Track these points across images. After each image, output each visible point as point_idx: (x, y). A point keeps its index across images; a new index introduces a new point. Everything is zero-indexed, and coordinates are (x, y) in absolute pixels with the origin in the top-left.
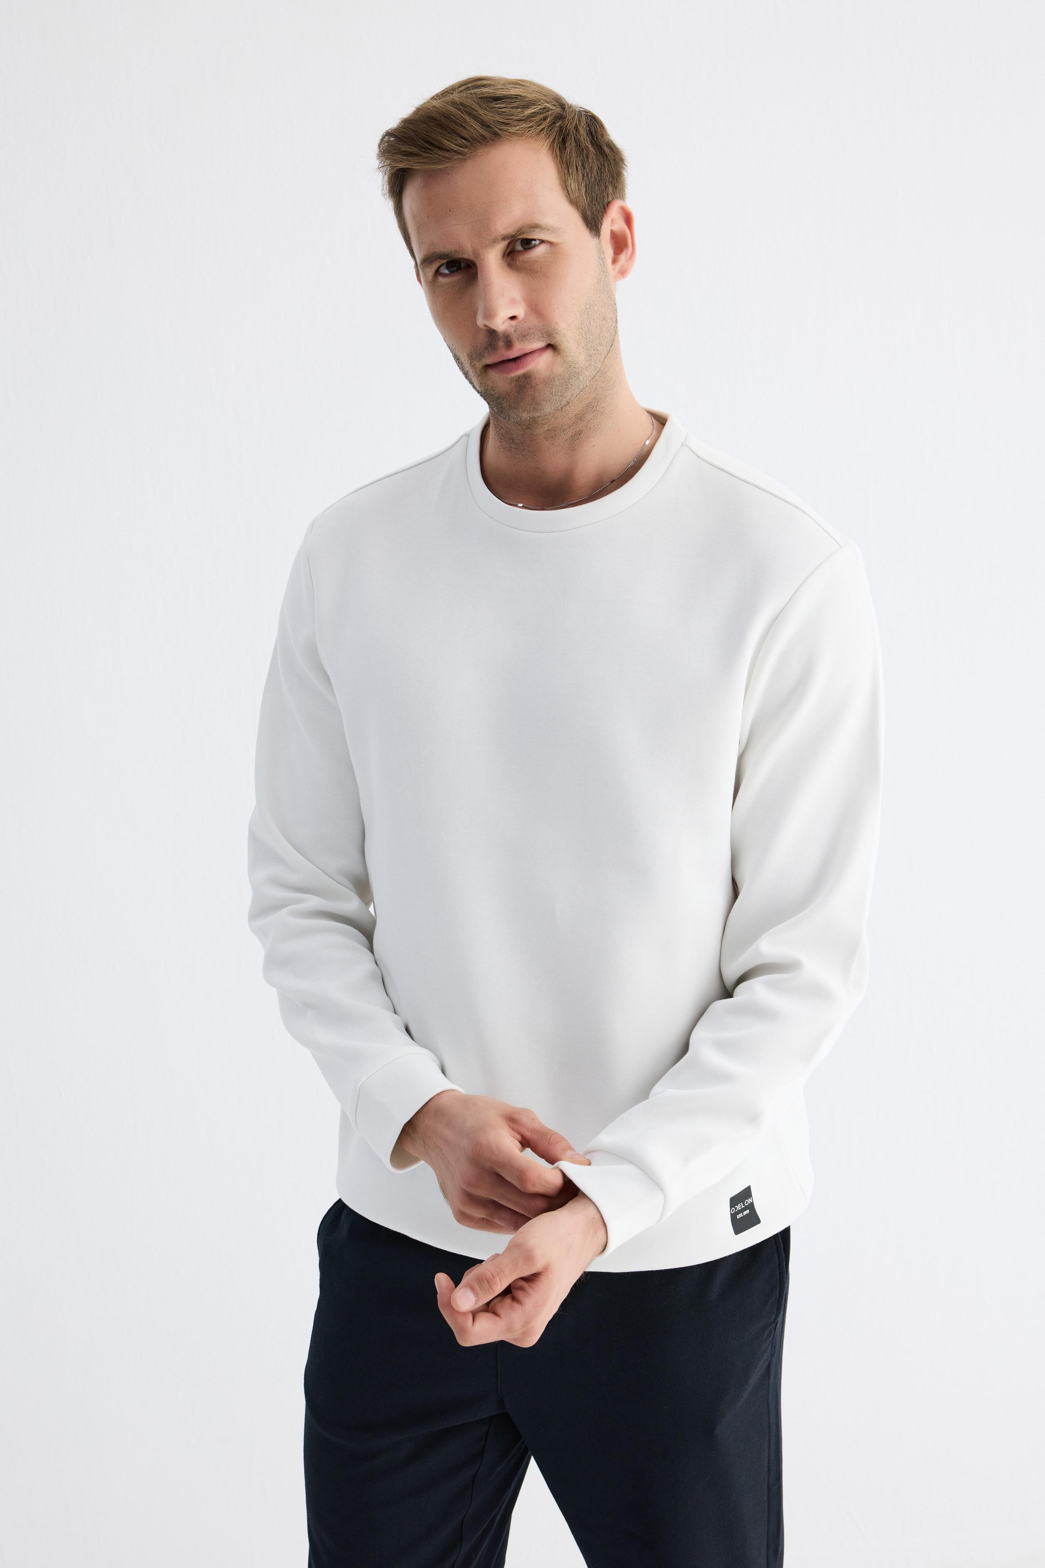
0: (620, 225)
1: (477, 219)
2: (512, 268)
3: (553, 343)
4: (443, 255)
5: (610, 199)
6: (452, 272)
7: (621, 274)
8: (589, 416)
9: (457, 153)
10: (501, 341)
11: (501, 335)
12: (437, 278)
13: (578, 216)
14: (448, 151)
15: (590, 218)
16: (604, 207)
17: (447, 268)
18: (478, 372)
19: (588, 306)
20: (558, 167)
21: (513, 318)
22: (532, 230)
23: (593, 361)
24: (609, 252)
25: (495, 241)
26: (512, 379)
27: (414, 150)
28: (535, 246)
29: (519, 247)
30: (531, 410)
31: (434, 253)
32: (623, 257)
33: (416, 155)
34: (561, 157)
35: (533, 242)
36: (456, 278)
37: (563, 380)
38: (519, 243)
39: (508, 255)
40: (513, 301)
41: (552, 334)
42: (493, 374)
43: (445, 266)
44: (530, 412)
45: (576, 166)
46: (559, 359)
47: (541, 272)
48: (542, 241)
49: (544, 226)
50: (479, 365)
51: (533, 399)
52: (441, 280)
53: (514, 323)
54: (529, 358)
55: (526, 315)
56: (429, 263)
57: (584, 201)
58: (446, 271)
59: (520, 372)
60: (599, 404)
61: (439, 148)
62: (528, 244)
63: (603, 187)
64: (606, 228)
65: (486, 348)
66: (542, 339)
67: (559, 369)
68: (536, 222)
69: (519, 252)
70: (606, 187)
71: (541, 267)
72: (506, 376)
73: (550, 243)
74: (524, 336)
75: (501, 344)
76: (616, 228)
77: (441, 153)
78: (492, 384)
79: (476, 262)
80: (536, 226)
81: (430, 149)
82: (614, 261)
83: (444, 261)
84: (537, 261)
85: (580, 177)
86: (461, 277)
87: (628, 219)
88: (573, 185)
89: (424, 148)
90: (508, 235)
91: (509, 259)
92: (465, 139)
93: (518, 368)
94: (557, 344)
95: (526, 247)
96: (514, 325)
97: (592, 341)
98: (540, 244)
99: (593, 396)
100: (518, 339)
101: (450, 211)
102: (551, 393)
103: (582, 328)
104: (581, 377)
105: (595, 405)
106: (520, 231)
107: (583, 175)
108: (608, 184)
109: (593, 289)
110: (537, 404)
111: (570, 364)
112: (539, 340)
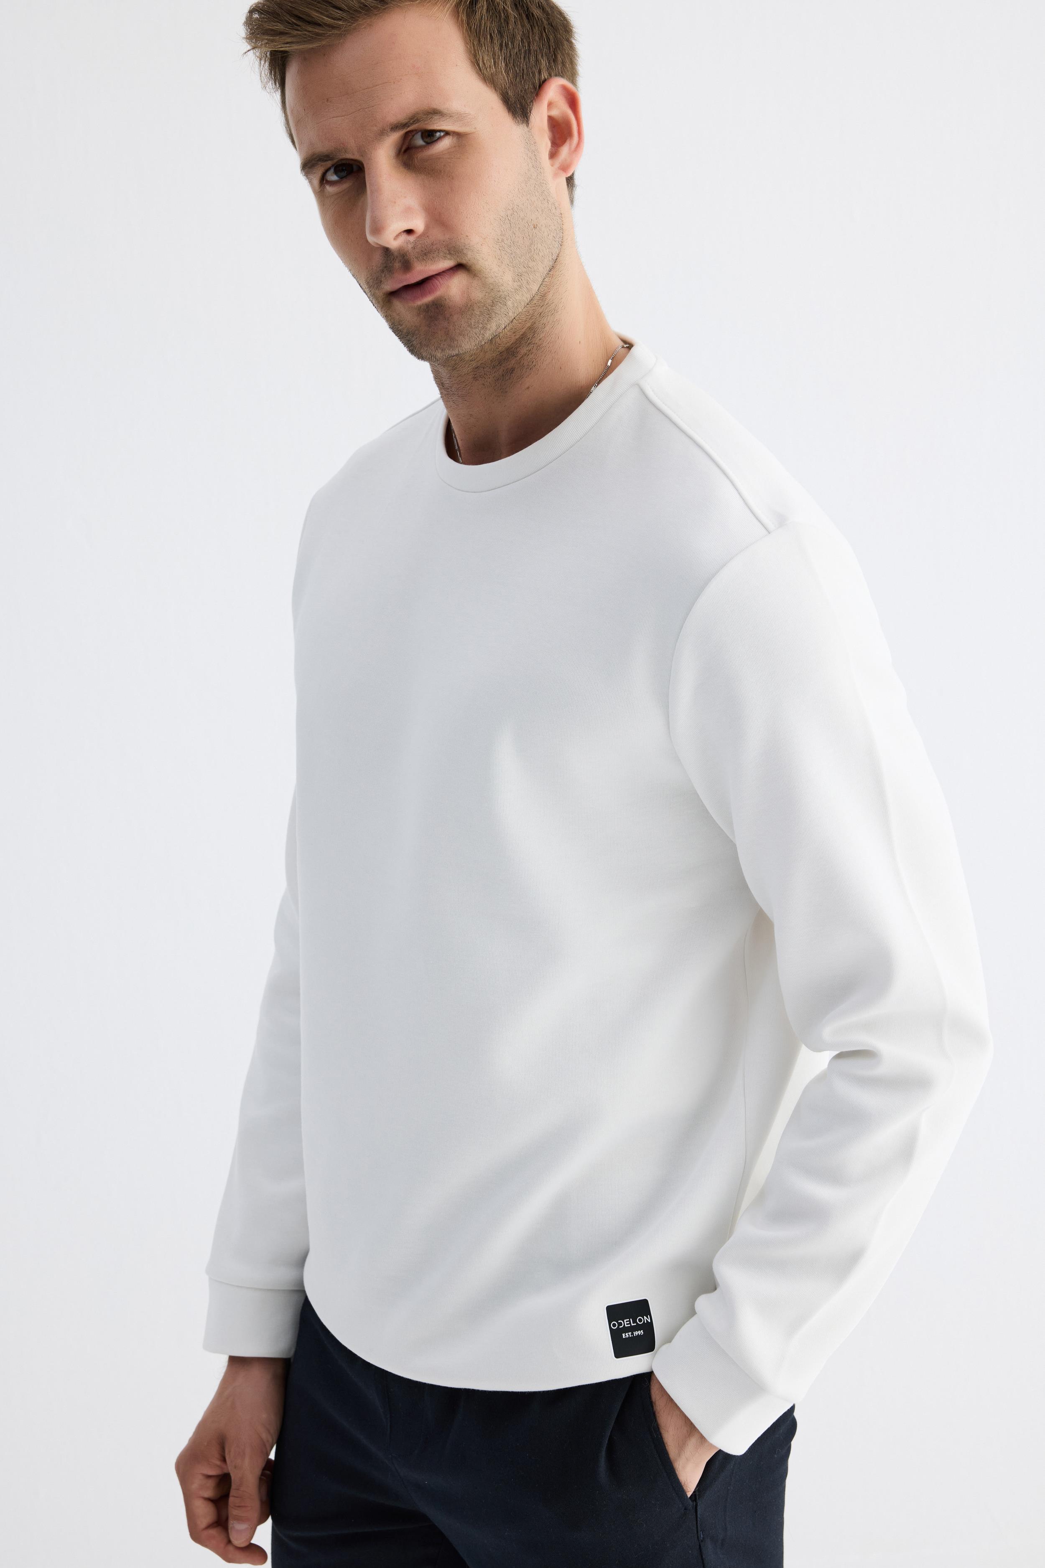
0: (562, 109)
1: (359, 108)
2: (409, 169)
3: (464, 262)
4: (323, 156)
5: (544, 75)
6: (341, 178)
7: (563, 170)
8: (523, 350)
9: (332, 27)
10: (397, 261)
11: (396, 254)
12: (325, 187)
13: (497, 98)
14: (320, 25)
15: (512, 100)
16: (535, 88)
17: (336, 172)
18: (381, 303)
19: (509, 212)
20: (466, 37)
21: (409, 232)
22: (430, 116)
23: (525, 282)
24: (545, 144)
25: (382, 134)
26: (419, 308)
27: (280, 27)
28: (440, 138)
29: (420, 142)
30: (445, 347)
31: (314, 154)
32: (565, 151)
33: (282, 33)
34: (468, 24)
35: (438, 134)
36: (346, 185)
37: (485, 308)
38: (419, 136)
39: (405, 151)
40: (408, 210)
41: (462, 250)
42: (398, 305)
43: (332, 170)
44: (445, 350)
45: (491, 35)
46: (475, 283)
47: (444, 171)
48: (447, 133)
49: (445, 111)
50: (380, 293)
51: (447, 333)
52: (329, 189)
53: (412, 238)
54: (440, 281)
55: (427, 227)
56: (310, 168)
57: (503, 78)
58: (334, 178)
59: (428, 299)
60: (536, 335)
61: (308, 22)
62: (430, 136)
63: (532, 59)
64: (540, 114)
65: (383, 271)
66: (449, 256)
67: (478, 295)
68: (435, 107)
69: (421, 147)
70: (537, 60)
71: (445, 166)
72: (411, 304)
73: (458, 135)
74: (426, 254)
75: (397, 265)
76: (555, 113)
77: (310, 29)
78: (398, 317)
79: (364, 163)
80: (435, 112)
81: (297, 25)
82: (553, 155)
83: (329, 164)
84: (439, 158)
85: (497, 49)
86: (351, 184)
87: (573, 101)
88: (488, 60)
89: (290, 23)
90: (398, 123)
91: (406, 157)
92: (340, 9)
93: (423, 295)
94: (470, 263)
95: (428, 140)
96: (412, 241)
97: (520, 256)
98: (444, 136)
99: (528, 325)
100: (417, 258)
101: (328, 100)
102: (470, 326)
103: (503, 241)
104: (509, 303)
105: (531, 336)
106: (414, 118)
107: (501, 45)
108: (540, 57)
109: (517, 189)
110: (452, 339)
111: (492, 287)
112: (445, 258)
